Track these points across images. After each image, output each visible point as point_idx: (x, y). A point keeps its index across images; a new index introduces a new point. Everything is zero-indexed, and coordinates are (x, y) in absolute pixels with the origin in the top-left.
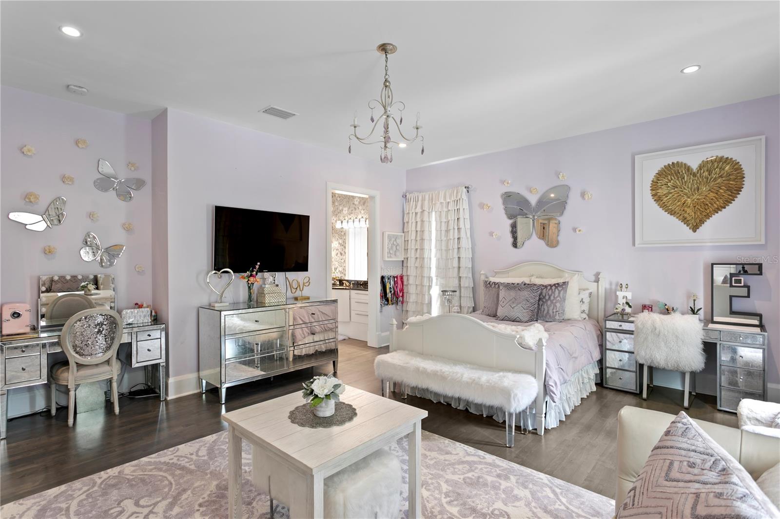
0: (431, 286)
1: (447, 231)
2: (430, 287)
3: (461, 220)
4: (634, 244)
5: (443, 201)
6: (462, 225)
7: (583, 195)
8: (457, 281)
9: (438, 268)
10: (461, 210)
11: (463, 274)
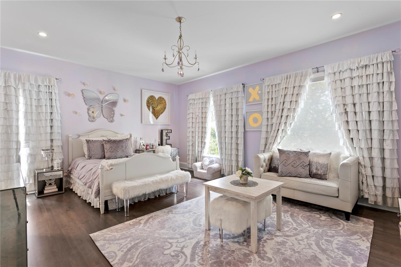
0: (20, 148)
1: (38, 106)
2: (18, 149)
3: (54, 101)
4: (142, 122)
5: (33, 83)
6: (54, 104)
7: (125, 101)
8: (49, 143)
9: (27, 134)
10: (53, 93)
11: (56, 137)
